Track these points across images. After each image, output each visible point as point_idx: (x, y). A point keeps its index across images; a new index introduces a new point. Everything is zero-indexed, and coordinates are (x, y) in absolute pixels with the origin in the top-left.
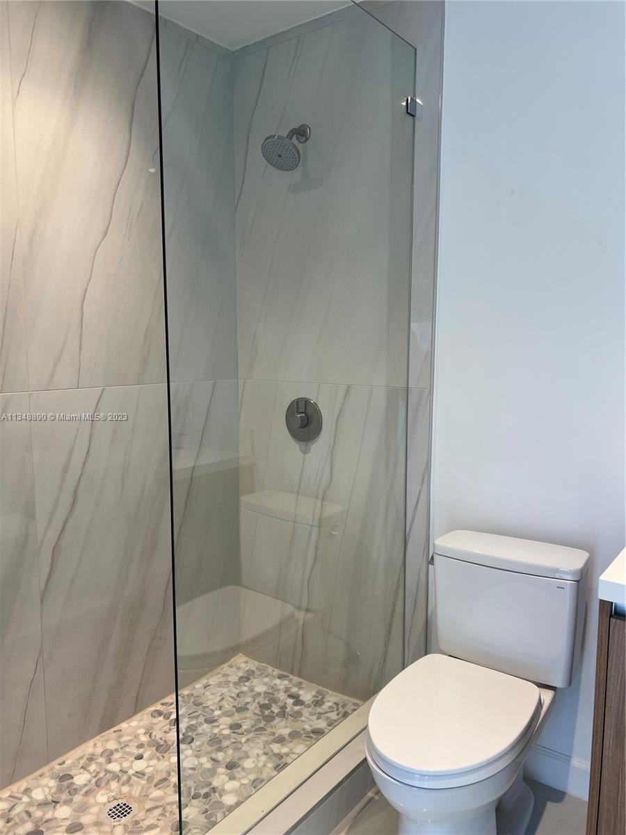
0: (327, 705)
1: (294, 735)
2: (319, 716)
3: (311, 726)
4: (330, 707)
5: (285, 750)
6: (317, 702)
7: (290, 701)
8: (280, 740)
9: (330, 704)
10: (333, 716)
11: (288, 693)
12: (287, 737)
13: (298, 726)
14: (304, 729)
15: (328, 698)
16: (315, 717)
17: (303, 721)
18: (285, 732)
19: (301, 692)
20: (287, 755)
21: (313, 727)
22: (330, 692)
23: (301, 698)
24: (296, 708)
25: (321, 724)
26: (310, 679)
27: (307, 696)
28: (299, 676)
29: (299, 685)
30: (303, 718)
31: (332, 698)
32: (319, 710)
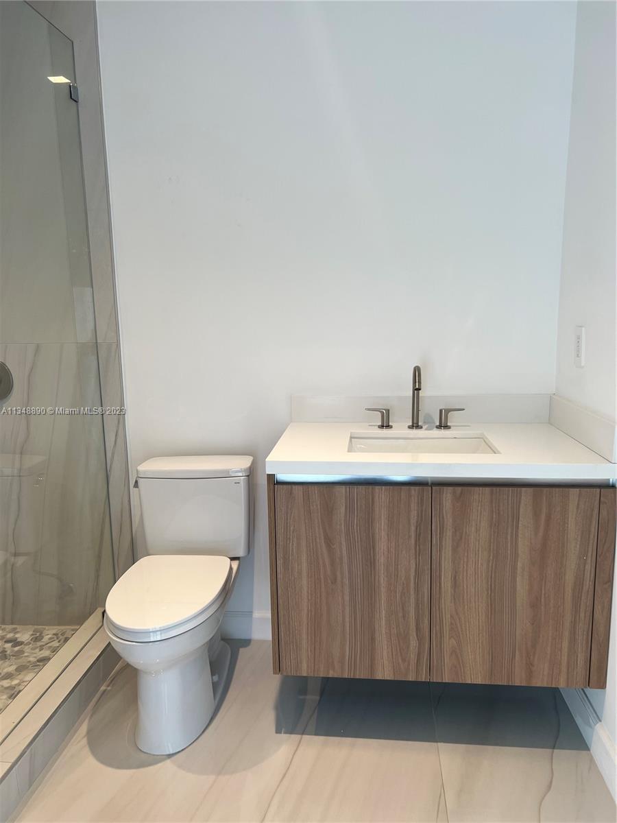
0: (46, 639)
1: (20, 669)
2: (41, 648)
3: (35, 657)
4: (50, 639)
5: (15, 682)
6: (36, 638)
7: (8, 646)
8: (9, 676)
9: (50, 636)
10: (56, 644)
11: (5, 640)
12: (14, 672)
13: (22, 661)
14: (30, 661)
15: (46, 632)
16: (38, 650)
17: (26, 656)
18: (12, 669)
19: (17, 636)
20: (19, 684)
21: (38, 658)
22: (47, 628)
23: (19, 640)
24: (16, 649)
25: (46, 653)
26: (24, 623)
27: (25, 636)
28: (12, 624)
29: (14, 631)
30: (26, 654)
31: (49, 632)
32: (39, 644)
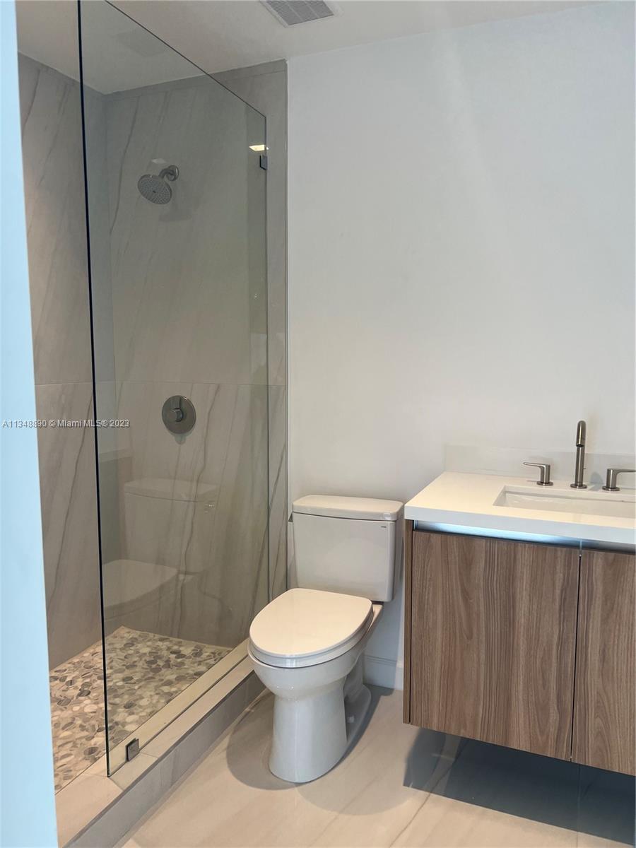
0: (205, 655)
1: (180, 679)
2: (200, 663)
3: (193, 671)
4: (209, 656)
5: (174, 689)
6: (196, 654)
7: (173, 656)
8: (169, 683)
9: (207, 654)
10: (212, 662)
11: (171, 650)
12: (174, 680)
13: (182, 672)
14: (188, 674)
15: (205, 650)
16: (196, 664)
17: (185, 668)
18: (173, 677)
19: (181, 649)
20: (176, 692)
21: (196, 671)
22: (207, 646)
23: (182, 653)
24: (179, 660)
25: (202, 668)
26: (189, 638)
27: (187, 650)
28: (178, 637)
29: (179, 644)
30: (186, 667)
31: (208, 650)
32: (198, 659)
